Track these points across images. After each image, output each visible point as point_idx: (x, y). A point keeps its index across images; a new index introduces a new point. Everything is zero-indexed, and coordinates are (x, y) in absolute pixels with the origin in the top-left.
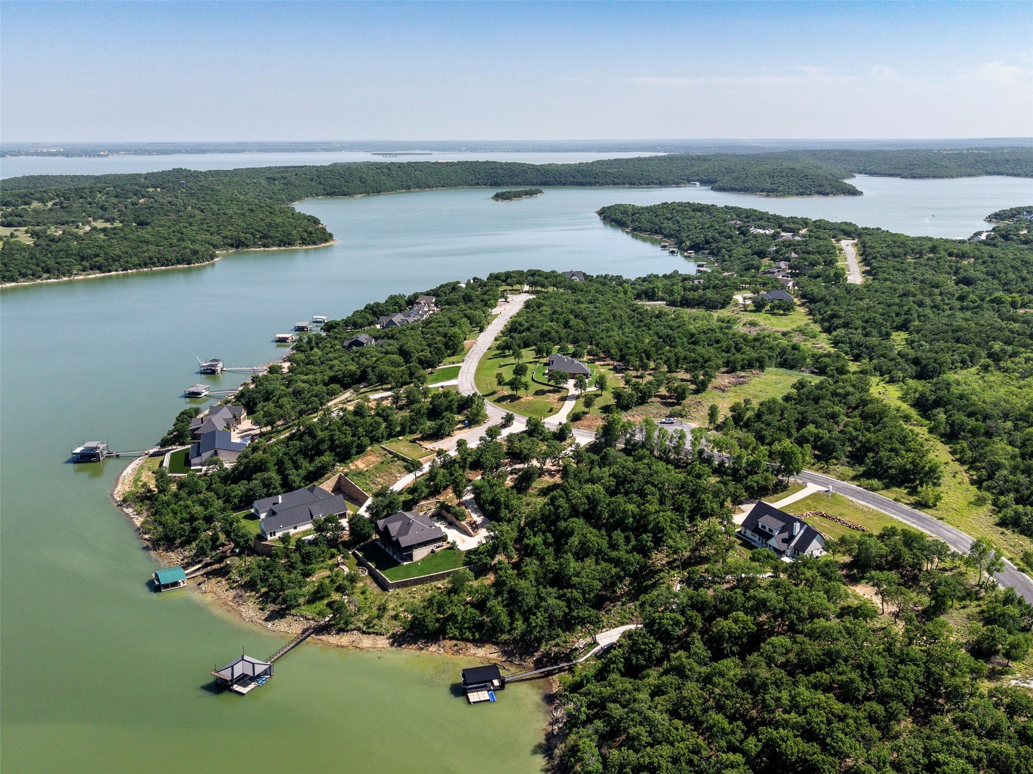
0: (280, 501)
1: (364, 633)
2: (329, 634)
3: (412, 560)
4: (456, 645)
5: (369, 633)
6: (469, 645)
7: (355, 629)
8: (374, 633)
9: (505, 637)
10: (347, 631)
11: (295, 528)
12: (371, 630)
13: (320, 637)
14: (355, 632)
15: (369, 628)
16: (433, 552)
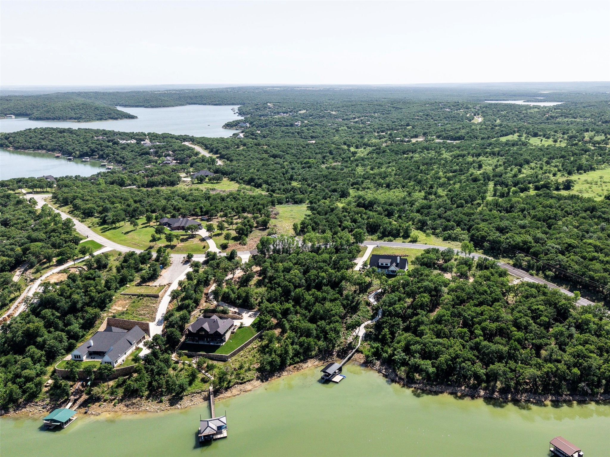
0: (92, 344)
1: (241, 384)
2: (222, 393)
3: (225, 341)
4: (295, 367)
5: (245, 382)
6: (301, 364)
7: (234, 384)
8: (247, 381)
9: (313, 353)
10: (231, 387)
11: (125, 354)
12: (245, 380)
13: (219, 397)
14: (236, 385)
15: (242, 380)
16: (232, 333)
